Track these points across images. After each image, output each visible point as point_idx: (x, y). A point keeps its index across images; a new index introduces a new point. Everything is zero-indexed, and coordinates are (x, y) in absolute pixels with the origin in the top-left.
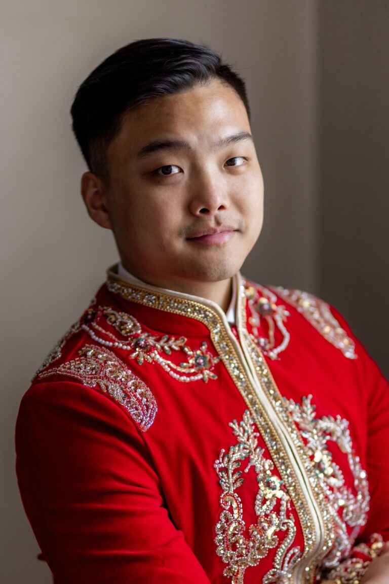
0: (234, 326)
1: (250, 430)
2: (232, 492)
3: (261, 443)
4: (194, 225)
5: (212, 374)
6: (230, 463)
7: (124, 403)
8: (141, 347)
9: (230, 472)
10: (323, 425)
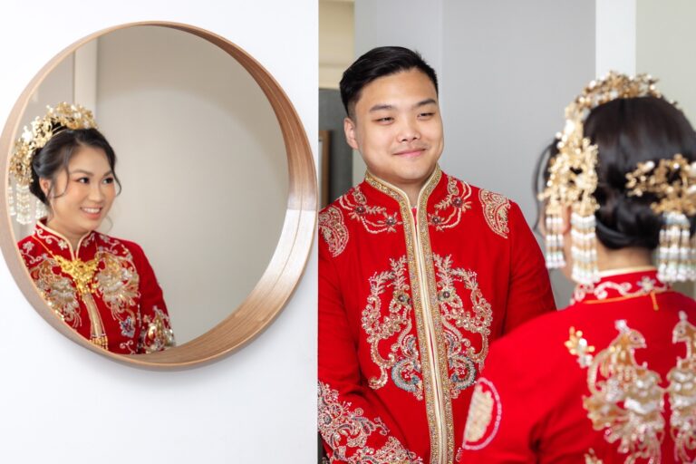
1: (402, 266)
2: (376, 295)
3: (406, 275)
4: (398, 147)
5: (393, 230)
6: (380, 280)
7: (328, 241)
9: (378, 285)
10: (455, 272)
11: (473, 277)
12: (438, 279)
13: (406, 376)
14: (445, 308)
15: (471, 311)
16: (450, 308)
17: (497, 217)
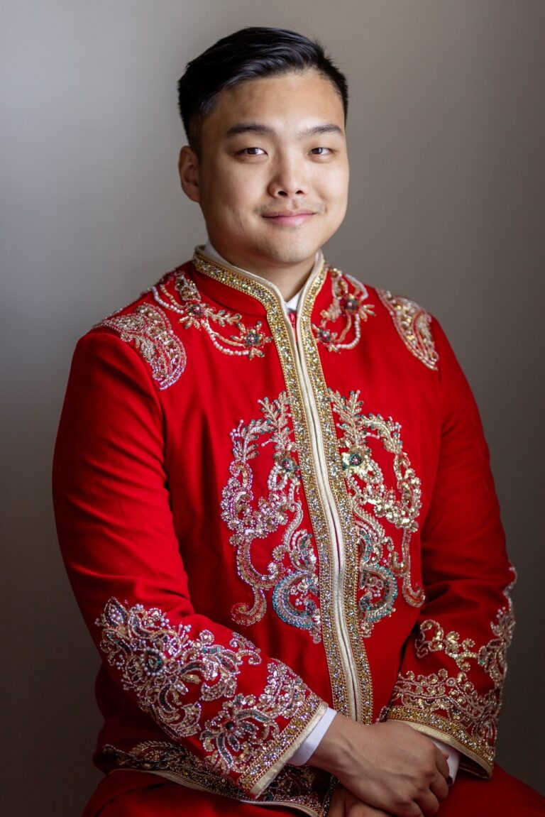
0: (294, 313)
1: (283, 409)
2: (244, 461)
3: (290, 424)
4: (270, 205)
5: (259, 352)
6: (248, 434)
7: (151, 361)
8: (194, 312)
9: (246, 443)
10: (367, 422)
11: (396, 431)
12: (340, 434)
13: (298, 603)
14: (353, 484)
15: (395, 488)
16: (362, 484)
17: (418, 332)
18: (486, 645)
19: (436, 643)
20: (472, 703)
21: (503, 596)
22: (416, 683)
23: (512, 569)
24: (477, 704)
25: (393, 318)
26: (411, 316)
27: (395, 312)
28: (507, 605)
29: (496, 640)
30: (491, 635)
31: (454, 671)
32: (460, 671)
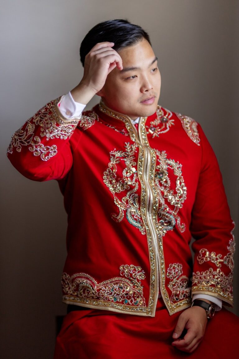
1: (134, 149)
2: (114, 164)
9: (116, 157)
10: (169, 162)
17: (192, 130)
18: (226, 255)
19: (206, 258)
20: (224, 280)
21: (230, 234)
22: (201, 276)
23: (233, 222)
24: (226, 279)
25: (182, 124)
26: (190, 123)
27: (183, 122)
28: (232, 238)
29: (230, 253)
30: (228, 251)
31: (215, 268)
32: (217, 268)
